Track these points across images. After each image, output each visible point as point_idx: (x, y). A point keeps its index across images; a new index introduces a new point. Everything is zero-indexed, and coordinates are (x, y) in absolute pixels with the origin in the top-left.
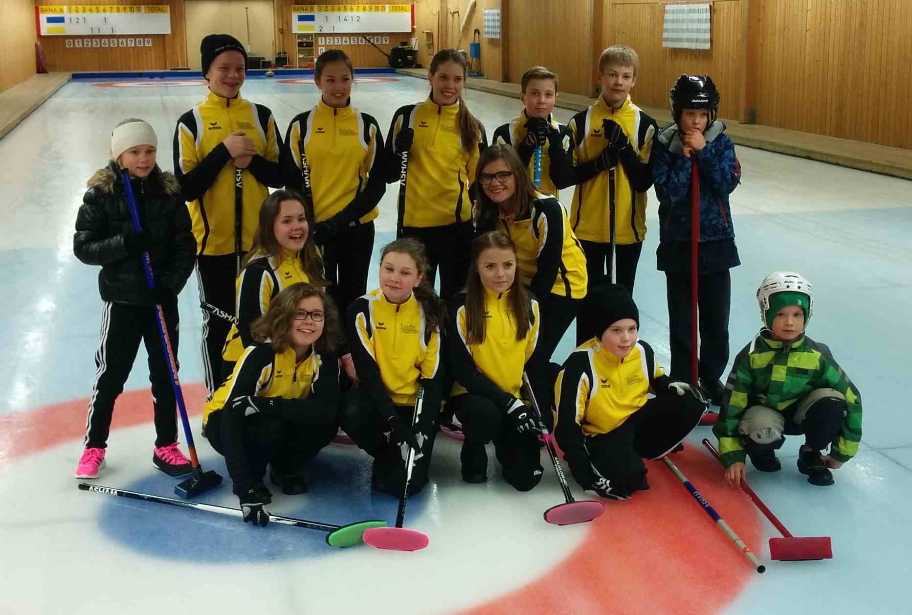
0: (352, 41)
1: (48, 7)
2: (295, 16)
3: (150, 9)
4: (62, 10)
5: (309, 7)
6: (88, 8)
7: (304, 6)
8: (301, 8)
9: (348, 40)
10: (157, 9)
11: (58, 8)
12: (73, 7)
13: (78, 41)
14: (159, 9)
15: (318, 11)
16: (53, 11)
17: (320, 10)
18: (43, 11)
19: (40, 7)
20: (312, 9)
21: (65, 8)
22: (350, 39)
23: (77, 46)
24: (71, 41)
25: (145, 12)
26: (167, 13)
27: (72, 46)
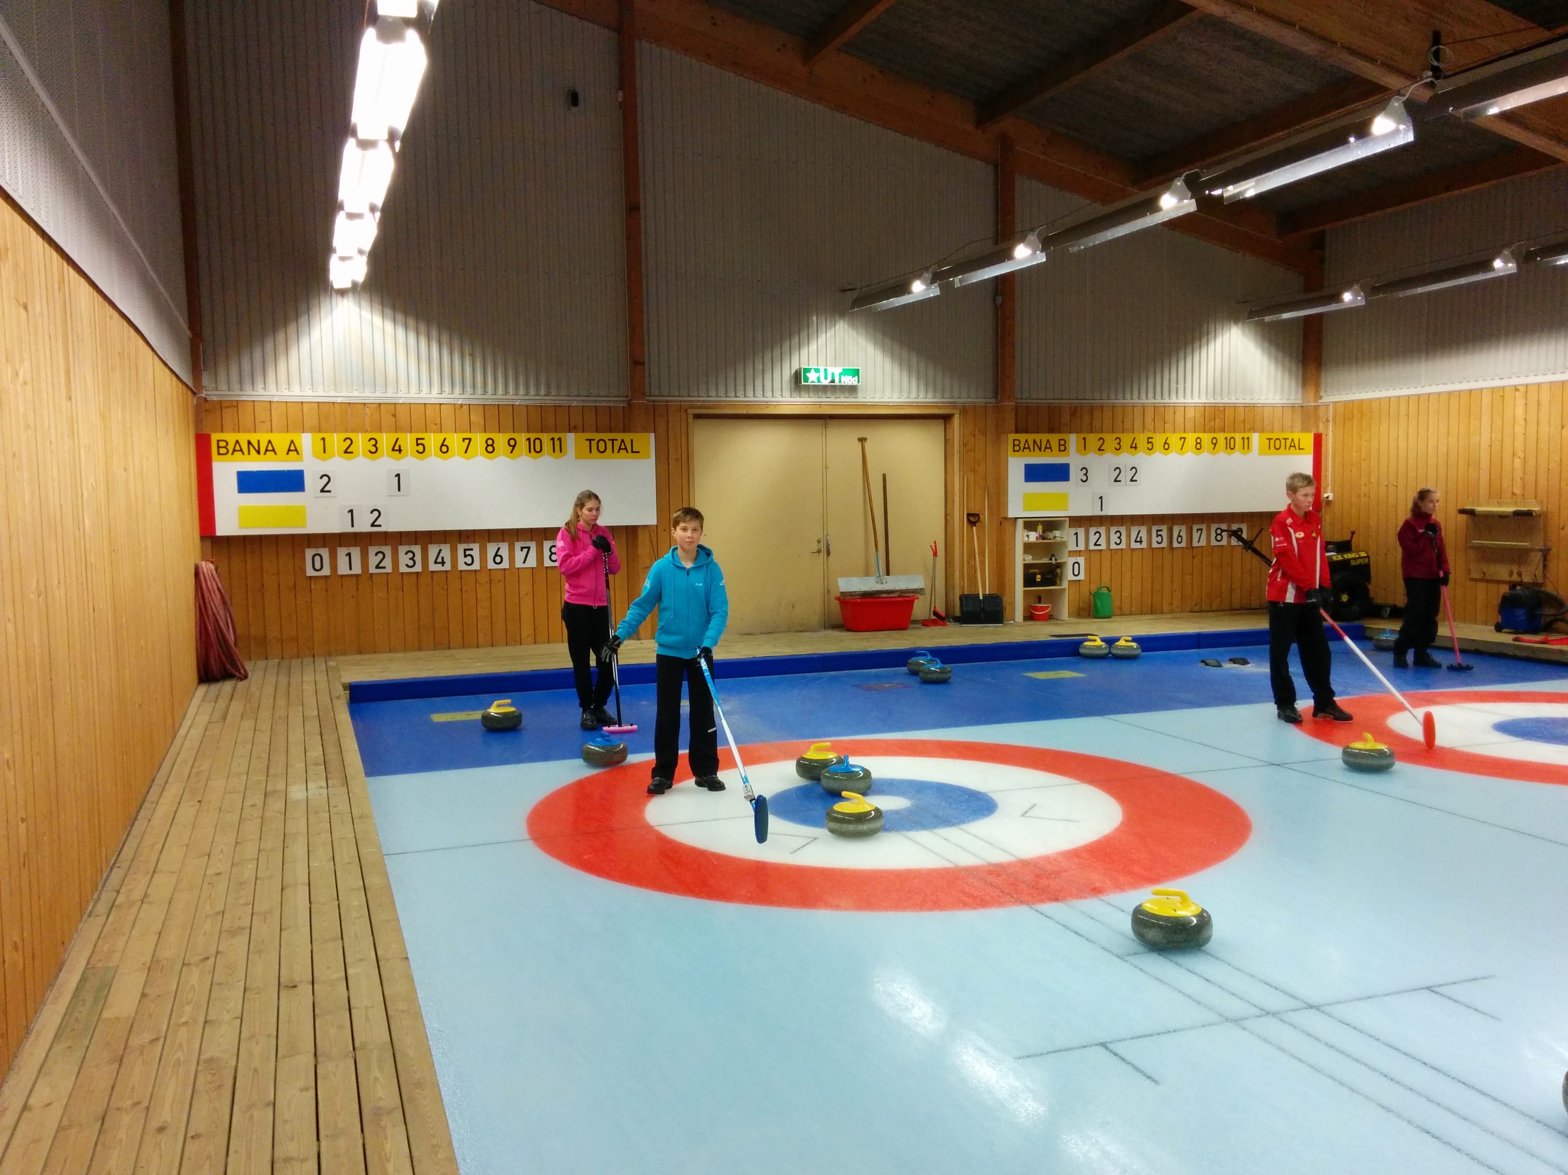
0: (1155, 539)
1: (243, 438)
2: (1016, 466)
3: (594, 444)
4: (293, 449)
5: (1054, 438)
6: (385, 440)
7: (1043, 437)
8: (1035, 442)
9: (1144, 535)
10: (617, 445)
11: (281, 441)
12: (336, 440)
13: (349, 555)
14: (623, 448)
15: (1078, 450)
16: (262, 450)
17: (1084, 447)
18: (225, 450)
19: (215, 437)
20: (1063, 447)
21: (306, 441)
22: (1149, 532)
23: (343, 569)
24: (325, 552)
25: (578, 456)
26: (649, 457)
27: (326, 571)
